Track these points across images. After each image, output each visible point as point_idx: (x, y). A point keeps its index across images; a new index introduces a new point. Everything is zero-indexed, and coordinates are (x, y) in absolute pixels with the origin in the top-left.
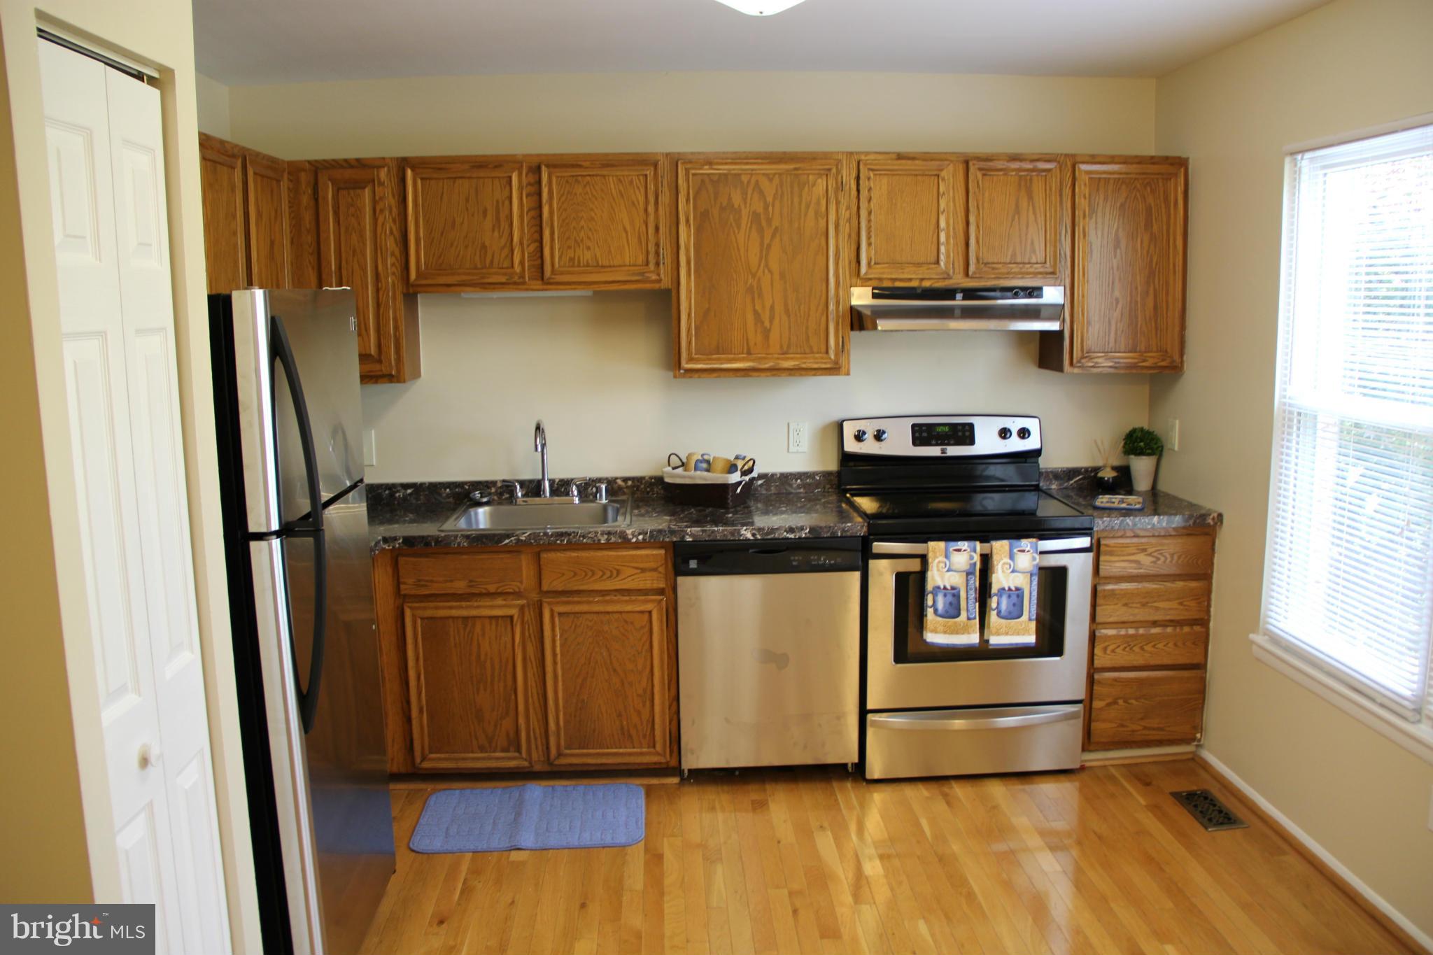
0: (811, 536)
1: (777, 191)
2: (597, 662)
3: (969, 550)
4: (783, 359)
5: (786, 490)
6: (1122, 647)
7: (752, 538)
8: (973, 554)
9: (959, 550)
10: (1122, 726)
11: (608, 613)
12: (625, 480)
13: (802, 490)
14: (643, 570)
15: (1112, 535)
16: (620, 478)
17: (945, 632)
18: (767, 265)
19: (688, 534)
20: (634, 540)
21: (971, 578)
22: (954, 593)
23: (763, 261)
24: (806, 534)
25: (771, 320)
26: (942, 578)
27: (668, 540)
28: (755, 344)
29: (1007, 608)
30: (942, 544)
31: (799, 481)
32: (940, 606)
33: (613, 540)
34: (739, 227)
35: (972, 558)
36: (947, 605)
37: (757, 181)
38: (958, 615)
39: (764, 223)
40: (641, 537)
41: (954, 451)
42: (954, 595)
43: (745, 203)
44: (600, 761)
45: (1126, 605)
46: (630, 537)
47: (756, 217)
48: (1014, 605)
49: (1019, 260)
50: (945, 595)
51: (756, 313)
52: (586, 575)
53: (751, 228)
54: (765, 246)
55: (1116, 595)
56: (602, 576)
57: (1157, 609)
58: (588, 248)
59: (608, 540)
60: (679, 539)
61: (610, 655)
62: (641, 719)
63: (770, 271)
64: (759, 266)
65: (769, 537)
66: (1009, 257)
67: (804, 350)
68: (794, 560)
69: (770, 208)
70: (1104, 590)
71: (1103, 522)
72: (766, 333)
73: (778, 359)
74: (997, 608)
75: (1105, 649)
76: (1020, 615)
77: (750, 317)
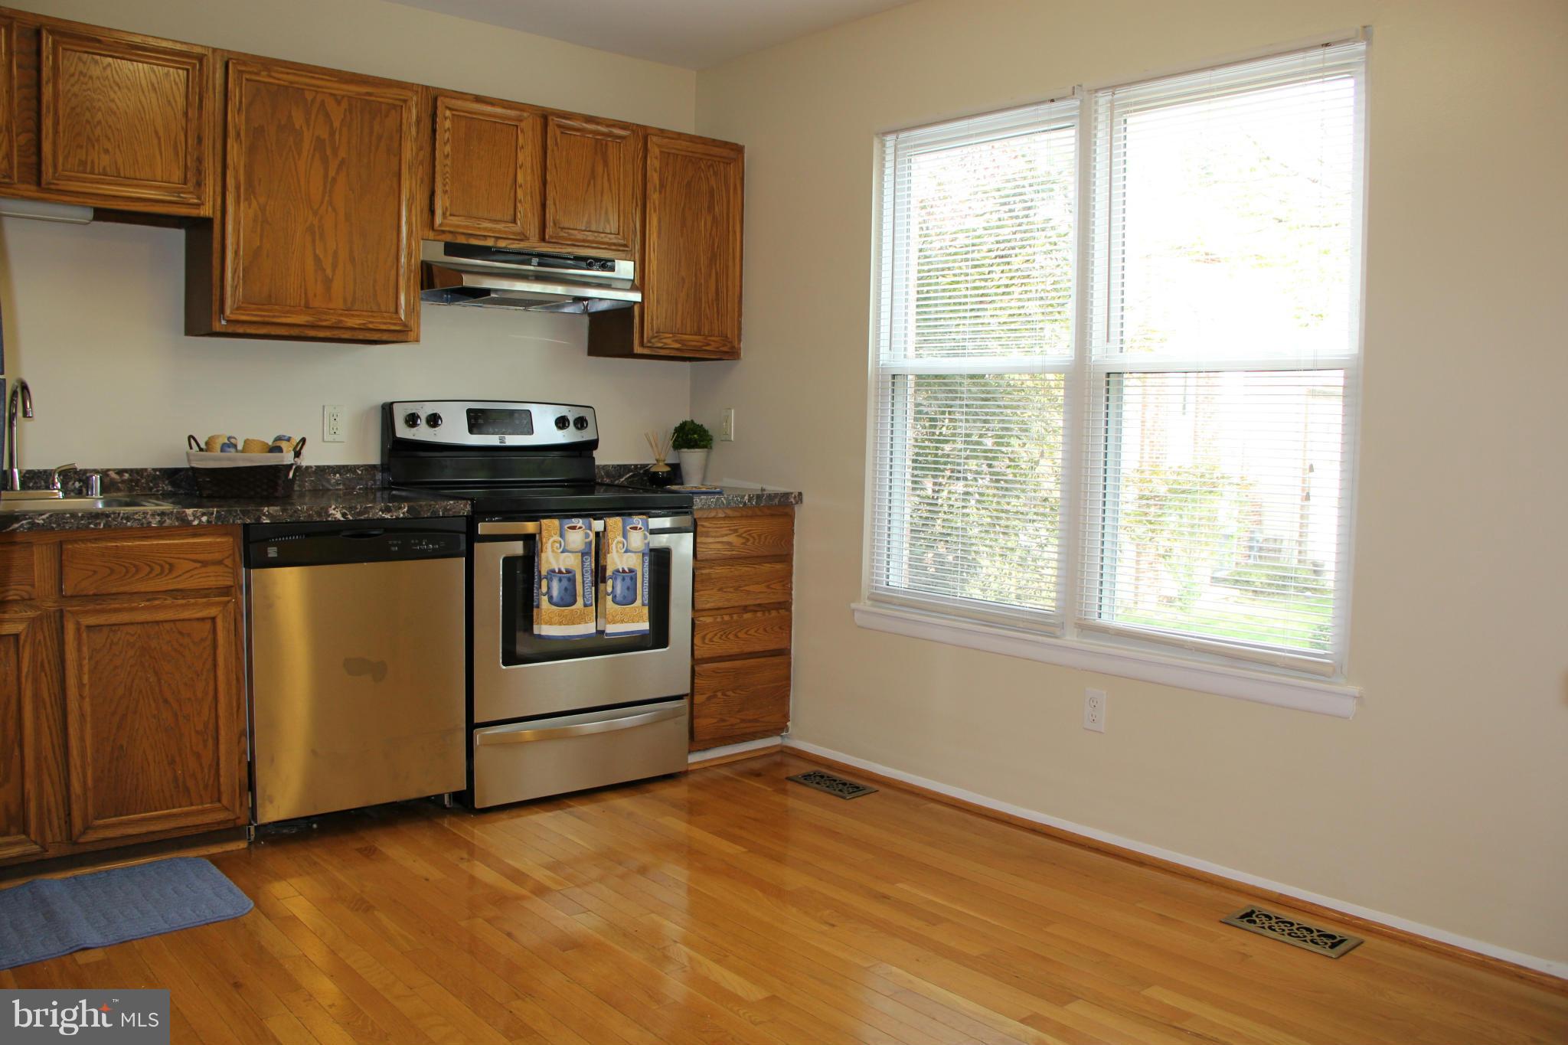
0: (410, 516)
1: (345, 116)
2: (141, 691)
3: (584, 527)
4: (347, 316)
6: (719, 635)
7: (342, 519)
8: (588, 531)
9: (574, 528)
10: (723, 720)
11: (157, 622)
12: (120, 472)
13: (341, 487)
14: (205, 564)
15: (705, 516)
16: (114, 470)
17: (560, 623)
18: (330, 203)
19: (264, 515)
20: (196, 523)
21: (586, 559)
22: (568, 576)
23: (327, 198)
24: (404, 513)
25: (335, 266)
26: (557, 561)
27: (239, 522)
28: (315, 295)
29: (622, 592)
30: (556, 522)
31: (338, 475)
32: (555, 593)
33: (168, 522)
34: (299, 154)
35: (587, 536)
36: (563, 592)
37: (323, 102)
38: (574, 602)
39: (329, 152)
40: (204, 519)
41: (514, 440)
42: (569, 580)
43: (308, 126)
44: (143, 829)
45: (720, 590)
46: (191, 518)
47: (319, 144)
48: (628, 588)
49: (594, 229)
50: (560, 580)
51: (317, 259)
52: (127, 572)
53: (313, 156)
54: (330, 179)
55: (712, 579)
56: (150, 572)
57: (748, 592)
58: (107, 151)
59: (161, 523)
60: (253, 521)
61: (159, 680)
62: (201, 765)
63: (334, 210)
64: (322, 202)
65: (362, 518)
66: (584, 224)
67: (371, 308)
68: (395, 546)
69: (337, 137)
70: (702, 574)
71: (701, 500)
72: (328, 283)
73: (341, 315)
74: (612, 592)
75: (704, 638)
76: (634, 601)
77: (310, 262)
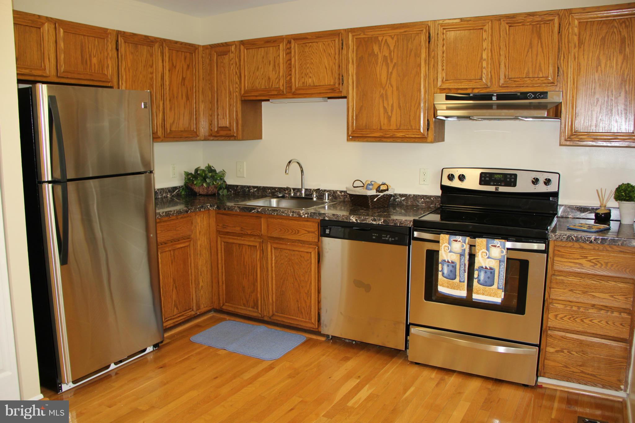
0: (384, 224)
1: (395, 43)
2: (289, 274)
3: (462, 241)
4: (397, 132)
5: (416, 203)
6: (568, 317)
7: (355, 222)
8: (464, 244)
9: (456, 241)
10: (566, 367)
11: (294, 251)
12: (341, 192)
13: (424, 205)
14: (309, 232)
15: (564, 245)
16: (339, 191)
17: (448, 287)
18: (390, 83)
19: (326, 216)
20: (303, 216)
22: (452, 264)
23: (388, 81)
24: (381, 222)
25: (392, 111)
26: (447, 256)
27: (318, 218)
28: (384, 124)
29: (484, 279)
30: (447, 236)
31: (423, 199)
32: (446, 271)
33: (295, 215)
34: (377, 64)
35: (463, 246)
36: (449, 272)
37: (386, 40)
38: (455, 278)
39: (389, 61)
40: (306, 215)
41: (503, 189)
42: (453, 266)
43: (380, 51)
44: (288, 321)
45: (571, 290)
46: (302, 215)
47: (385, 58)
48: (489, 278)
49: (531, 76)
50: (448, 266)
51: (384, 108)
52: (285, 231)
53: (383, 64)
54: (390, 73)
55: (565, 283)
56: (292, 232)
57: (594, 297)
58: (310, 77)
59: (293, 215)
60: (322, 218)
61: (294, 271)
62: (306, 305)
63: (392, 86)
64: (387, 84)
65: (364, 222)
66: (525, 74)
67: (408, 128)
68: (374, 236)
69: (392, 53)
70: (556, 279)
71: (555, 236)
72: (389, 118)
73: (395, 132)
74: (477, 278)
75: (556, 316)
76: (492, 285)
77: (382, 110)
